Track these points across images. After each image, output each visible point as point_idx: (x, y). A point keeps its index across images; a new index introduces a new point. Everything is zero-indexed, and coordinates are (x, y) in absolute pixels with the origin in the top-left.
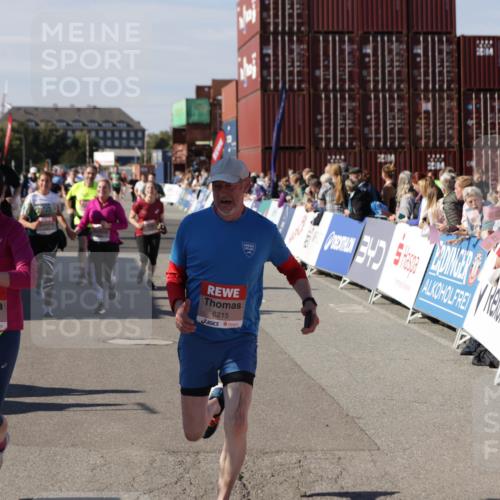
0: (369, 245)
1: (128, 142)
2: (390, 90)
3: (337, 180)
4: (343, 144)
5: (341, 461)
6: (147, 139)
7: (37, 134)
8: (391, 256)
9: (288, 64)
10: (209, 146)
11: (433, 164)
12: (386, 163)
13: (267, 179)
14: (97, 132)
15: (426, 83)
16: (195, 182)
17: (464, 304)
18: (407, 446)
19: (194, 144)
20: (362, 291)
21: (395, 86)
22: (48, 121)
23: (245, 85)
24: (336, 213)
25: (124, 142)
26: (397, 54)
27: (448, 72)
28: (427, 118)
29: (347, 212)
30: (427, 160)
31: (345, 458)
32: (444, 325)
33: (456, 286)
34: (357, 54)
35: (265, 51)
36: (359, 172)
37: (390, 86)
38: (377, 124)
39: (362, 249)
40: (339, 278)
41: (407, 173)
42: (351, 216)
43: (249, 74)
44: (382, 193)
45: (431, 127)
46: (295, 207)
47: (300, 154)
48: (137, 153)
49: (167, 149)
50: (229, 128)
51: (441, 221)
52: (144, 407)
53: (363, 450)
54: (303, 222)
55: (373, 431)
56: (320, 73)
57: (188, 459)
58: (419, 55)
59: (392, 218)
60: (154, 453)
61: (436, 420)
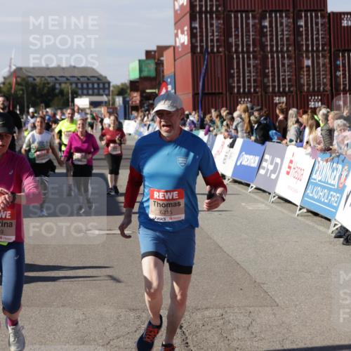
0: (269, 161)
1: (99, 92)
2: (282, 51)
3: (245, 116)
4: (249, 90)
5: (252, 314)
6: (111, 89)
7: (34, 86)
8: (285, 168)
9: (210, 34)
10: (155, 93)
11: (313, 103)
12: (280, 103)
13: (196, 116)
14: (76, 84)
15: (307, 46)
16: (146, 118)
17: (336, 202)
18: (297, 303)
19: (144, 92)
20: (264, 194)
21: (285, 49)
22: (42, 77)
23: (180, 50)
24: (245, 139)
25: (96, 91)
26: (286, 26)
27: (322, 38)
28: (308, 71)
29: (253, 138)
30: (308, 101)
31: (254, 312)
32: (322, 217)
33: (330, 190)
34: (258, 26)
35: (193, 25)
36: (261, 109)
37: (282, 49)
38: (273, 76)
39: (264, 164)
40: (248, 185)
41: (295, 110)
42: (256, 141)
43: (182, 41)
44: (277, 124)
45: (311, 78)
46: (216, 135)
47: (219, 98)
48: (105, 98)
49: (126, 96)
50: (169, 80)
51: (319, 144)
52: (112, 279)
53: (267, 306)
54: (222, 145)
55: (273, 293)
56: (233, 40)
57: (144, 314)
58: (302, 26)
59: (284, 142)
60: (120, 310)
61: (317, 284)
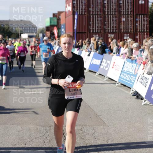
0: (105, 62)
2: (112, 14)
4: (98, 31)
6: (38, 30)
7: (4, 29)
8: (111, 66)
9: (81, 6)
11: (125, 37)
15: (124, 12)
17: (133, 80)
18: (115, 124)
19: (52, 31)
21: (114, 13)
22: (7, 25)
23: (68, 13)
24: (95, 52)
26: (115, 3)
27: (130, 9)
28: (124, 23)
30: (124, 36)
31: (95, 128)
32: (127, 87)
33: (131, 75)
34: (102, 3)
37: (112, 13)
38: (108, 25)
39: (102, 63)
40: (96, 73)
43: (69, 10)
45: (125, 26)
46: (82, 50)
47: (84, 34)
48: (35, 34)
49: (44, 33)
50: (63, 26)
52: (35, 112)
53: (101, 125)
54: (85, 55)
55: (104, 120)
56: (91, 9)
57: (48, 128)
58: (121, 4)
60: (37, 126)
61: (124, 116)
